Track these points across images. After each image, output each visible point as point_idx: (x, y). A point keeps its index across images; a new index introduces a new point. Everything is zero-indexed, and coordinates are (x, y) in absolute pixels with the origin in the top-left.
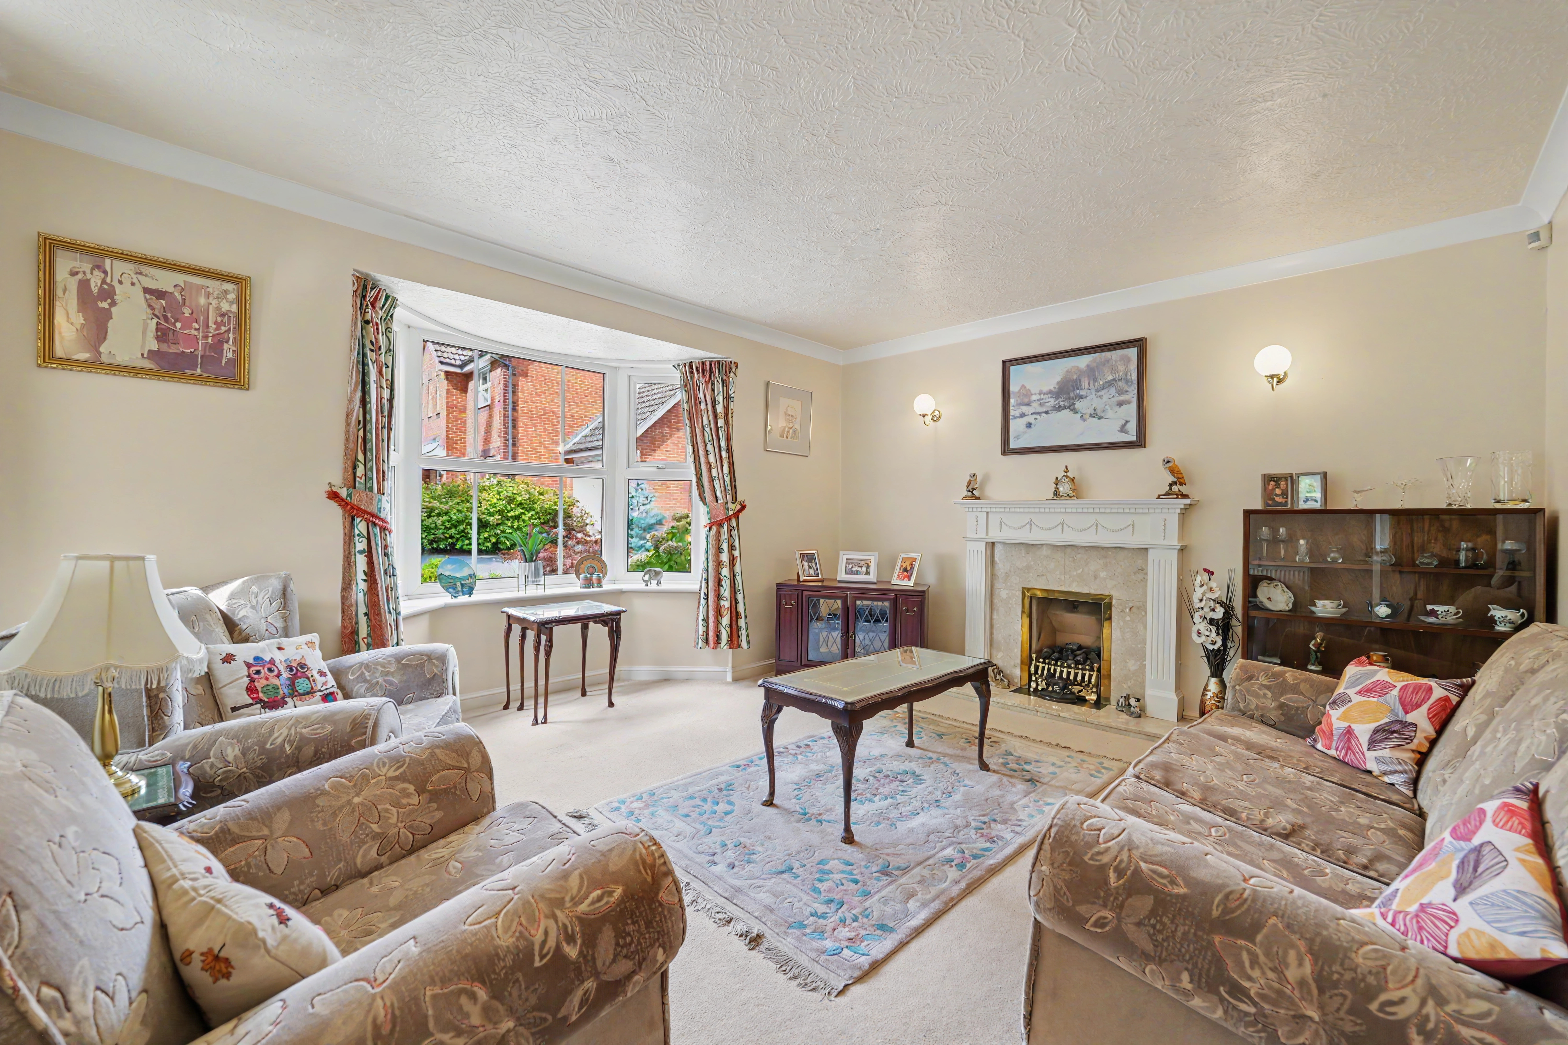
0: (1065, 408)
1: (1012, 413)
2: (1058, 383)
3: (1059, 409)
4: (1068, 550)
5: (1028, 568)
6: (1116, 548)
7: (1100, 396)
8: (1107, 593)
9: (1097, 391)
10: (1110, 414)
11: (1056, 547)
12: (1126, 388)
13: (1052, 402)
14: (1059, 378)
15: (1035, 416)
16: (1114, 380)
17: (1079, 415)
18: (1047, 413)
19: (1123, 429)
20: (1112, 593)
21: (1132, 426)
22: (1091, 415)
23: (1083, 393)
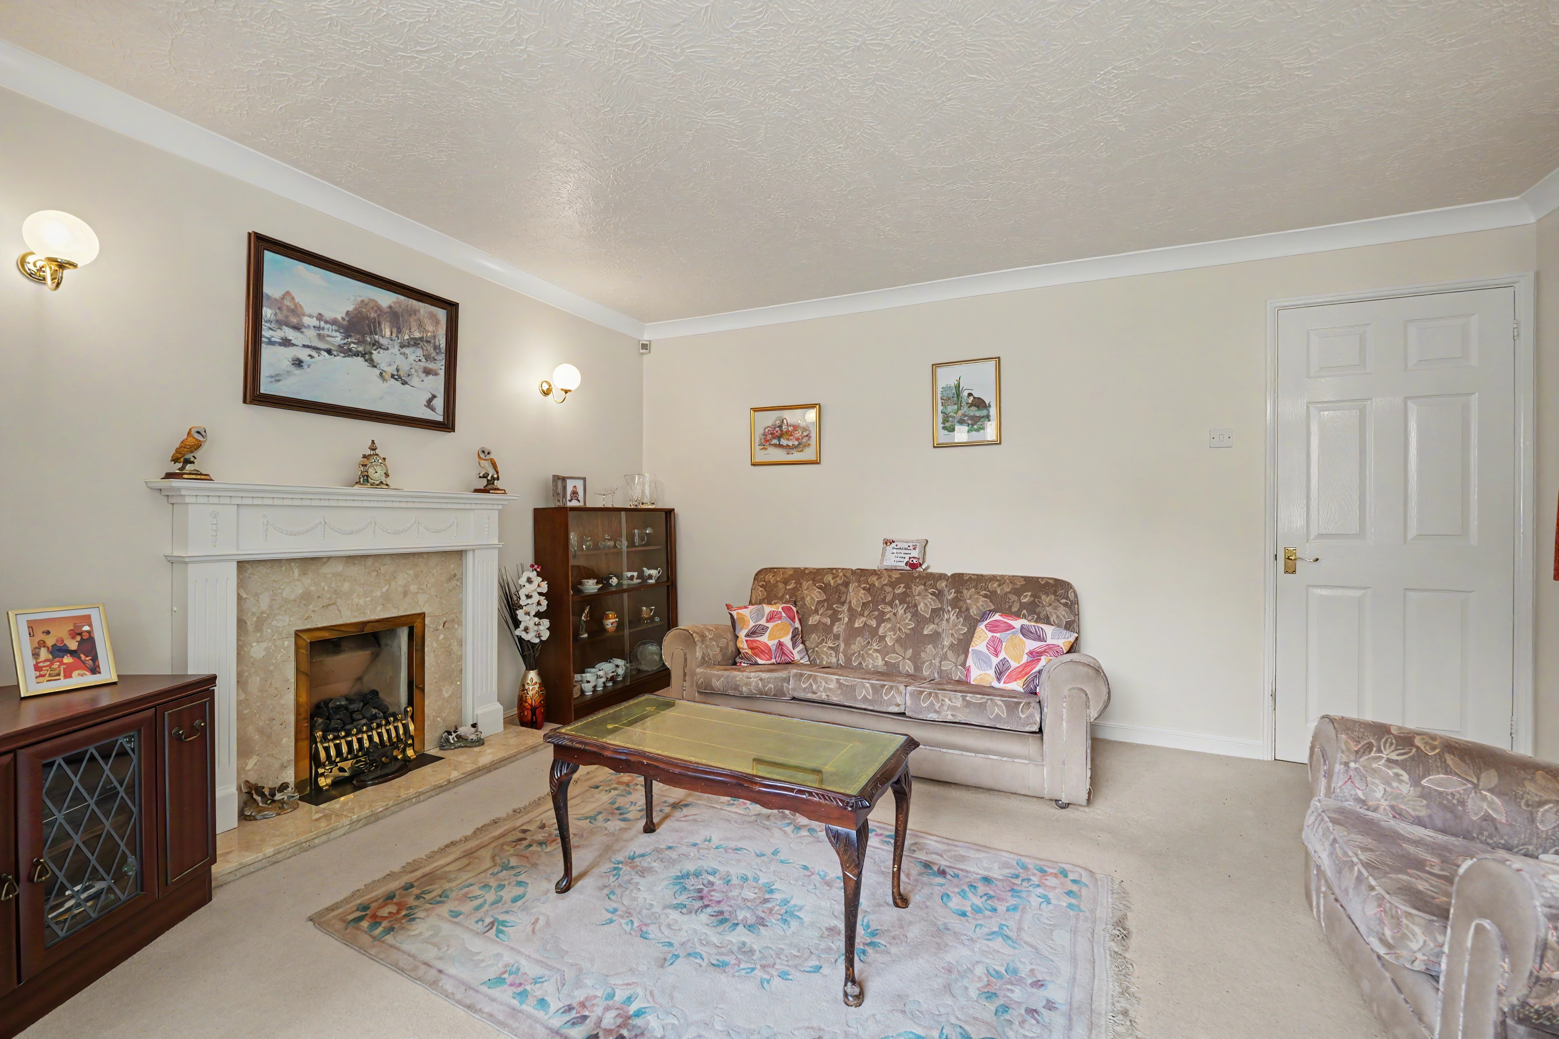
0: (357, 354)
1: (266, 333)
2: (348, 313)
3: (348, 353)
4: (370, 562)
5: (306, 597)
6: (428, 553)
7: (404, 354)
8: (418, 611)
9: (402, 346)
10: (415, 381)
11: (352, 559)
12: (434, 354)
13: (338, 339)
14: (351, 308)
15: (309, 351)
16: (421, 339)
17: (378, 372)
18: (329, 352)
19: (429, 404)
20: (426, 610)
21: (439, 403)
22: (393, 376)
23: (383, 341)
